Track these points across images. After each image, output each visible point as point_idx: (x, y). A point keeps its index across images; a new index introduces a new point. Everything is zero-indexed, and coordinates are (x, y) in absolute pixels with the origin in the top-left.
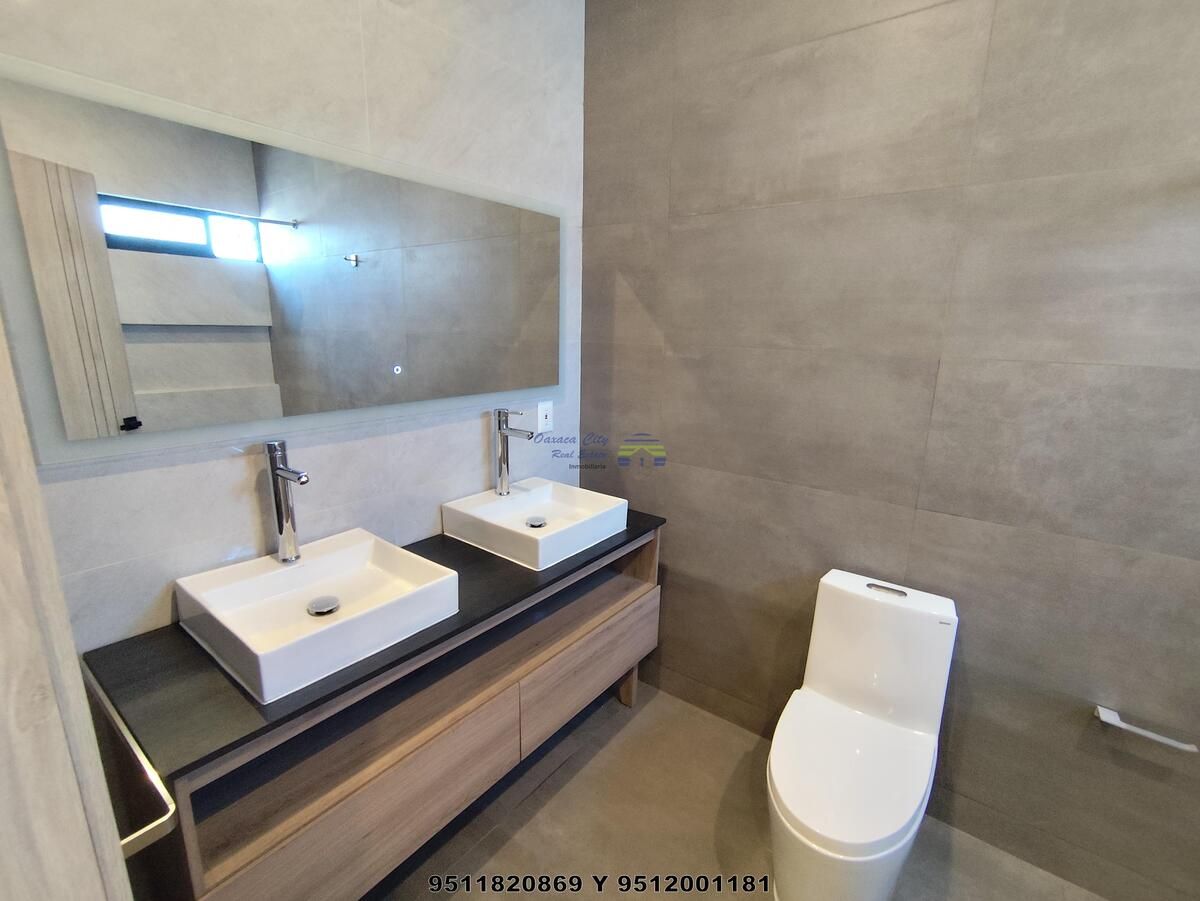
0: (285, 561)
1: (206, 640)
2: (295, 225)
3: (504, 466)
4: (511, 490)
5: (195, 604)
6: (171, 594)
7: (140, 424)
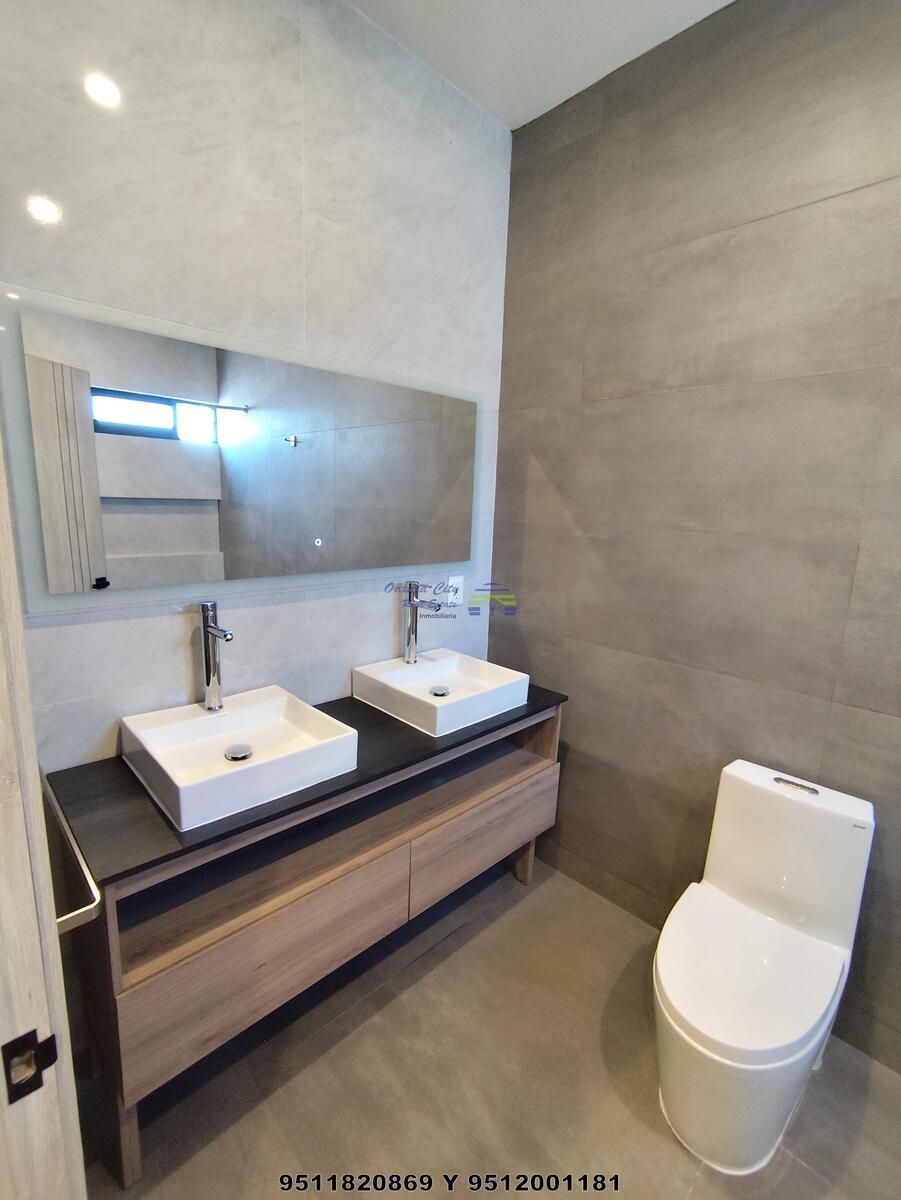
0: (209, 709)
1: (140, 771)
2: (246, 410)
3: (413, 636)
4: (418, 659)
5: (135, 740)
6: (117, 729)
7: (108, 584)
